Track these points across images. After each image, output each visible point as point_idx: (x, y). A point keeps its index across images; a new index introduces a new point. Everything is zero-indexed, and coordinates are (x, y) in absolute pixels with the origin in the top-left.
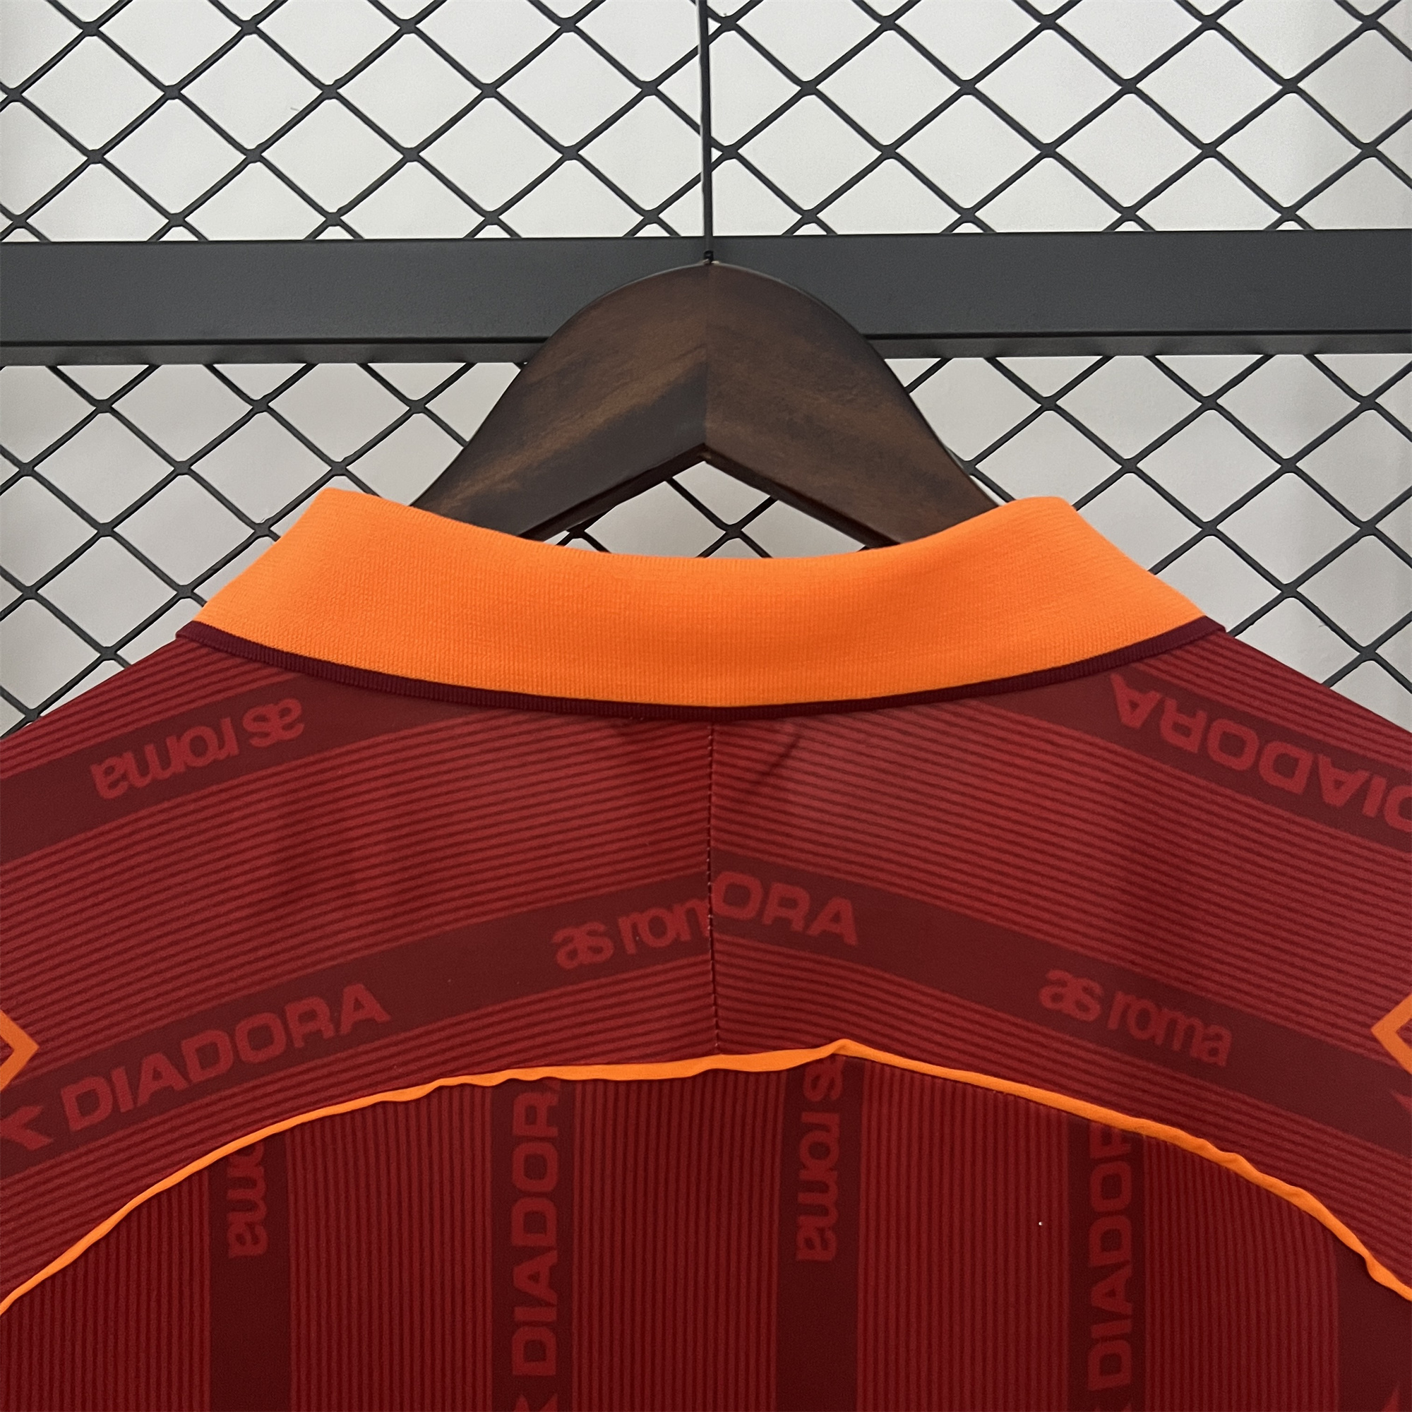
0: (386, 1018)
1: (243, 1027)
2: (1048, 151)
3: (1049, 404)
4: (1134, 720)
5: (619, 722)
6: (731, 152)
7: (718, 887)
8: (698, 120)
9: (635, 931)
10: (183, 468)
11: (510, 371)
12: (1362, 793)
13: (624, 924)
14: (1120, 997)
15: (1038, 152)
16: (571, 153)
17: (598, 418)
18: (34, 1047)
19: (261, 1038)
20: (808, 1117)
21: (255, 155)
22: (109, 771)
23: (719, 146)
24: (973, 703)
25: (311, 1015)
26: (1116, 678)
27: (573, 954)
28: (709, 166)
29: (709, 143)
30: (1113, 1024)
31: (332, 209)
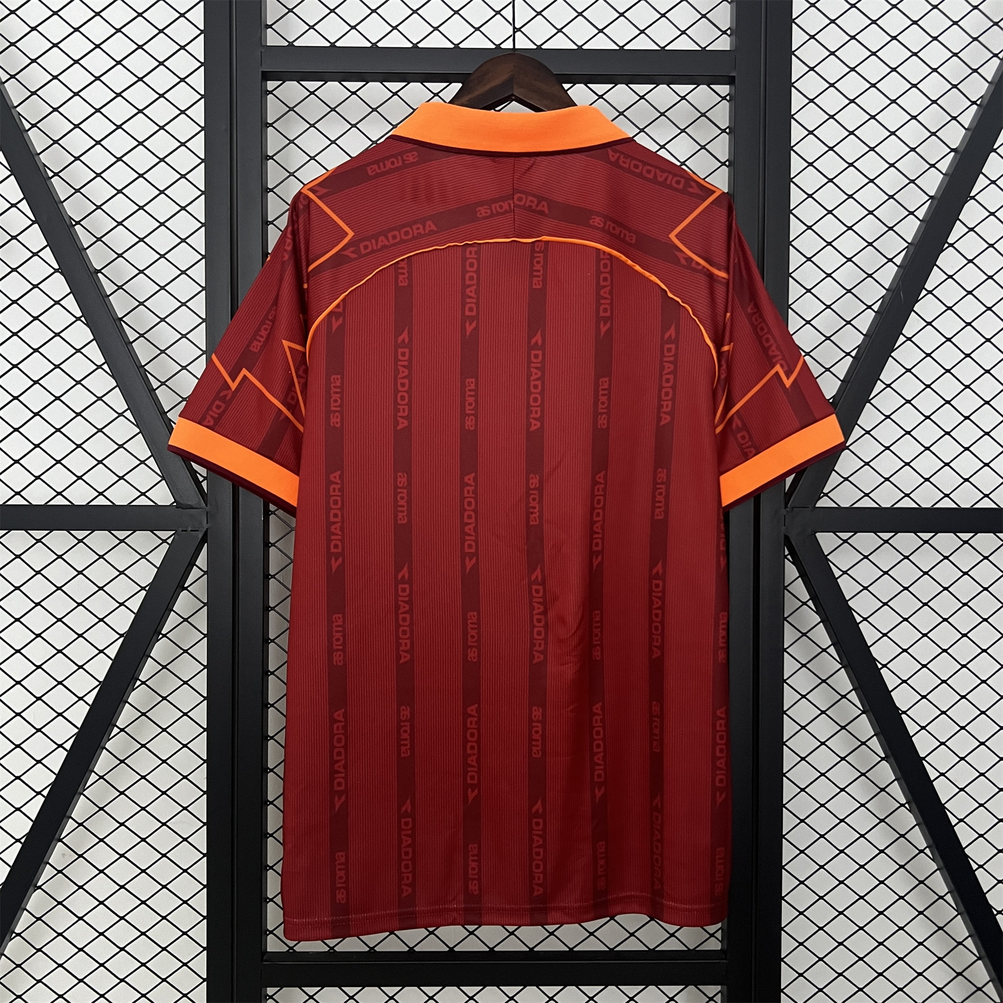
0: (436, 229)
1: (403, 231)
2: (601, 31)
3: (601, 97)
4: (613, 159)
5: (492, 158)
6: (519, 30)
7: (516, 197)
8: (512, 22)
9: (496, 208)
10: (374, 110)
11: (460, 85)
12: (666, 179)
13: (493, 206)
14: (608, 223)
15: (598, 31)
16: (477, 29)
17: (487, 87)
18: (353, 234)
19: (407, 233)
20: (536, 255)
22: (371, 168)
23: (516, 28)
24: (576, 154)
25: (418, 228)
26: (609, 150)
27: (481, 214)
28: (514, 33)
29: (514, 28)
30: (606, 228)
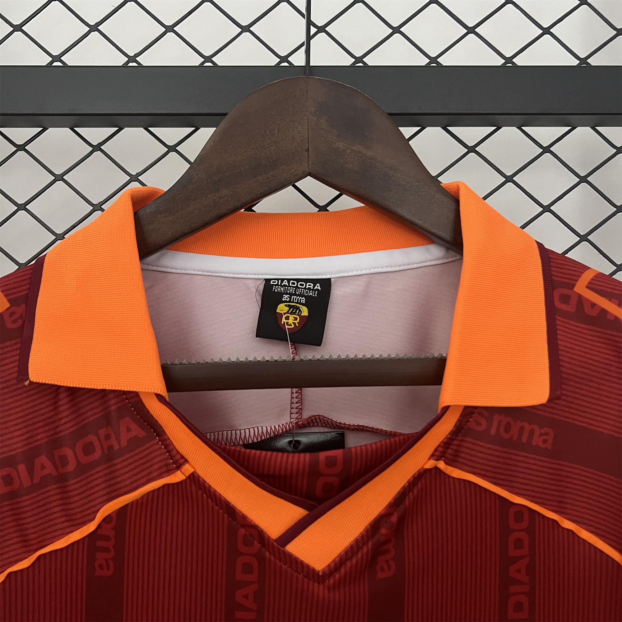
2: (471, 30)
3: (472, 149)
6: (322, 29)
8: (304, 11)
10: (59, 178)
15: (466, 31)
16: (246, 29)
21: (94, 28)
23: (315, 26)
31: (132, 54)
